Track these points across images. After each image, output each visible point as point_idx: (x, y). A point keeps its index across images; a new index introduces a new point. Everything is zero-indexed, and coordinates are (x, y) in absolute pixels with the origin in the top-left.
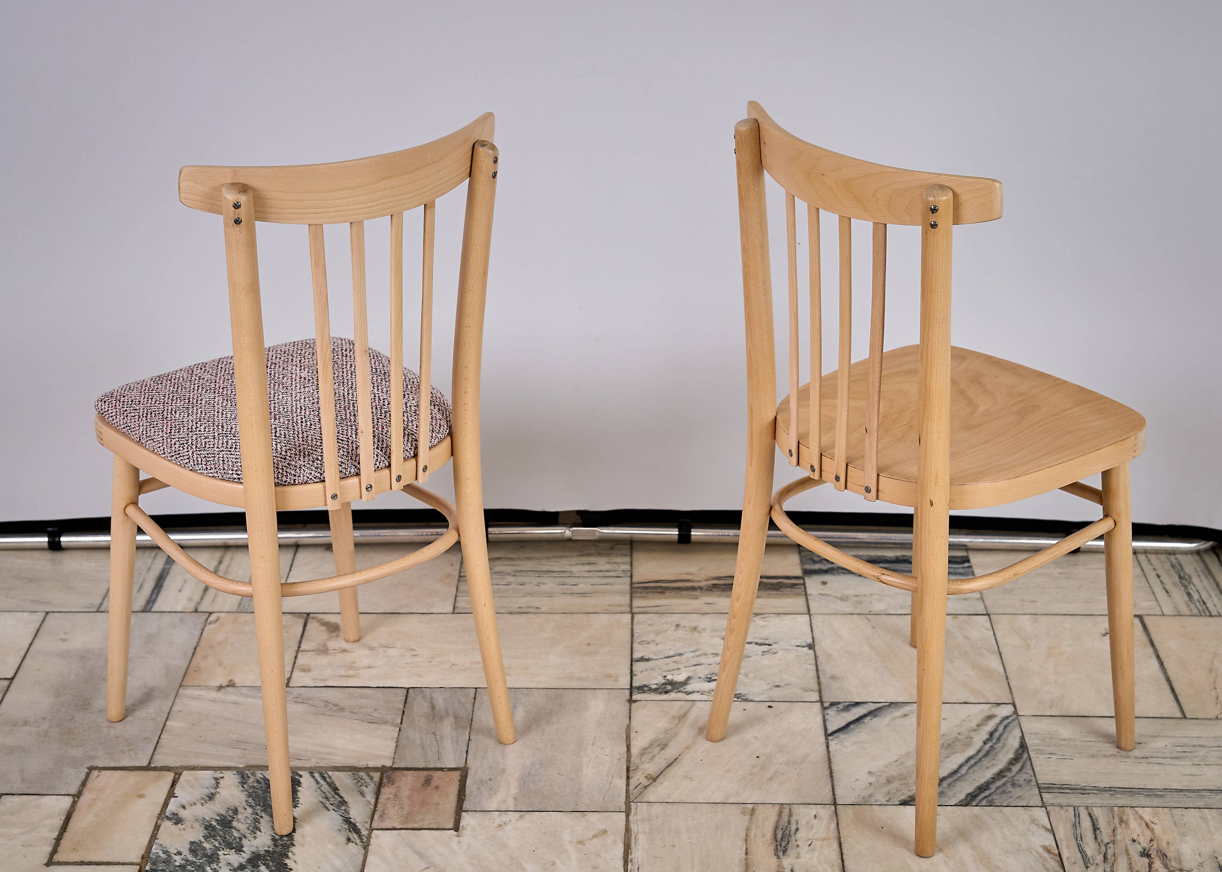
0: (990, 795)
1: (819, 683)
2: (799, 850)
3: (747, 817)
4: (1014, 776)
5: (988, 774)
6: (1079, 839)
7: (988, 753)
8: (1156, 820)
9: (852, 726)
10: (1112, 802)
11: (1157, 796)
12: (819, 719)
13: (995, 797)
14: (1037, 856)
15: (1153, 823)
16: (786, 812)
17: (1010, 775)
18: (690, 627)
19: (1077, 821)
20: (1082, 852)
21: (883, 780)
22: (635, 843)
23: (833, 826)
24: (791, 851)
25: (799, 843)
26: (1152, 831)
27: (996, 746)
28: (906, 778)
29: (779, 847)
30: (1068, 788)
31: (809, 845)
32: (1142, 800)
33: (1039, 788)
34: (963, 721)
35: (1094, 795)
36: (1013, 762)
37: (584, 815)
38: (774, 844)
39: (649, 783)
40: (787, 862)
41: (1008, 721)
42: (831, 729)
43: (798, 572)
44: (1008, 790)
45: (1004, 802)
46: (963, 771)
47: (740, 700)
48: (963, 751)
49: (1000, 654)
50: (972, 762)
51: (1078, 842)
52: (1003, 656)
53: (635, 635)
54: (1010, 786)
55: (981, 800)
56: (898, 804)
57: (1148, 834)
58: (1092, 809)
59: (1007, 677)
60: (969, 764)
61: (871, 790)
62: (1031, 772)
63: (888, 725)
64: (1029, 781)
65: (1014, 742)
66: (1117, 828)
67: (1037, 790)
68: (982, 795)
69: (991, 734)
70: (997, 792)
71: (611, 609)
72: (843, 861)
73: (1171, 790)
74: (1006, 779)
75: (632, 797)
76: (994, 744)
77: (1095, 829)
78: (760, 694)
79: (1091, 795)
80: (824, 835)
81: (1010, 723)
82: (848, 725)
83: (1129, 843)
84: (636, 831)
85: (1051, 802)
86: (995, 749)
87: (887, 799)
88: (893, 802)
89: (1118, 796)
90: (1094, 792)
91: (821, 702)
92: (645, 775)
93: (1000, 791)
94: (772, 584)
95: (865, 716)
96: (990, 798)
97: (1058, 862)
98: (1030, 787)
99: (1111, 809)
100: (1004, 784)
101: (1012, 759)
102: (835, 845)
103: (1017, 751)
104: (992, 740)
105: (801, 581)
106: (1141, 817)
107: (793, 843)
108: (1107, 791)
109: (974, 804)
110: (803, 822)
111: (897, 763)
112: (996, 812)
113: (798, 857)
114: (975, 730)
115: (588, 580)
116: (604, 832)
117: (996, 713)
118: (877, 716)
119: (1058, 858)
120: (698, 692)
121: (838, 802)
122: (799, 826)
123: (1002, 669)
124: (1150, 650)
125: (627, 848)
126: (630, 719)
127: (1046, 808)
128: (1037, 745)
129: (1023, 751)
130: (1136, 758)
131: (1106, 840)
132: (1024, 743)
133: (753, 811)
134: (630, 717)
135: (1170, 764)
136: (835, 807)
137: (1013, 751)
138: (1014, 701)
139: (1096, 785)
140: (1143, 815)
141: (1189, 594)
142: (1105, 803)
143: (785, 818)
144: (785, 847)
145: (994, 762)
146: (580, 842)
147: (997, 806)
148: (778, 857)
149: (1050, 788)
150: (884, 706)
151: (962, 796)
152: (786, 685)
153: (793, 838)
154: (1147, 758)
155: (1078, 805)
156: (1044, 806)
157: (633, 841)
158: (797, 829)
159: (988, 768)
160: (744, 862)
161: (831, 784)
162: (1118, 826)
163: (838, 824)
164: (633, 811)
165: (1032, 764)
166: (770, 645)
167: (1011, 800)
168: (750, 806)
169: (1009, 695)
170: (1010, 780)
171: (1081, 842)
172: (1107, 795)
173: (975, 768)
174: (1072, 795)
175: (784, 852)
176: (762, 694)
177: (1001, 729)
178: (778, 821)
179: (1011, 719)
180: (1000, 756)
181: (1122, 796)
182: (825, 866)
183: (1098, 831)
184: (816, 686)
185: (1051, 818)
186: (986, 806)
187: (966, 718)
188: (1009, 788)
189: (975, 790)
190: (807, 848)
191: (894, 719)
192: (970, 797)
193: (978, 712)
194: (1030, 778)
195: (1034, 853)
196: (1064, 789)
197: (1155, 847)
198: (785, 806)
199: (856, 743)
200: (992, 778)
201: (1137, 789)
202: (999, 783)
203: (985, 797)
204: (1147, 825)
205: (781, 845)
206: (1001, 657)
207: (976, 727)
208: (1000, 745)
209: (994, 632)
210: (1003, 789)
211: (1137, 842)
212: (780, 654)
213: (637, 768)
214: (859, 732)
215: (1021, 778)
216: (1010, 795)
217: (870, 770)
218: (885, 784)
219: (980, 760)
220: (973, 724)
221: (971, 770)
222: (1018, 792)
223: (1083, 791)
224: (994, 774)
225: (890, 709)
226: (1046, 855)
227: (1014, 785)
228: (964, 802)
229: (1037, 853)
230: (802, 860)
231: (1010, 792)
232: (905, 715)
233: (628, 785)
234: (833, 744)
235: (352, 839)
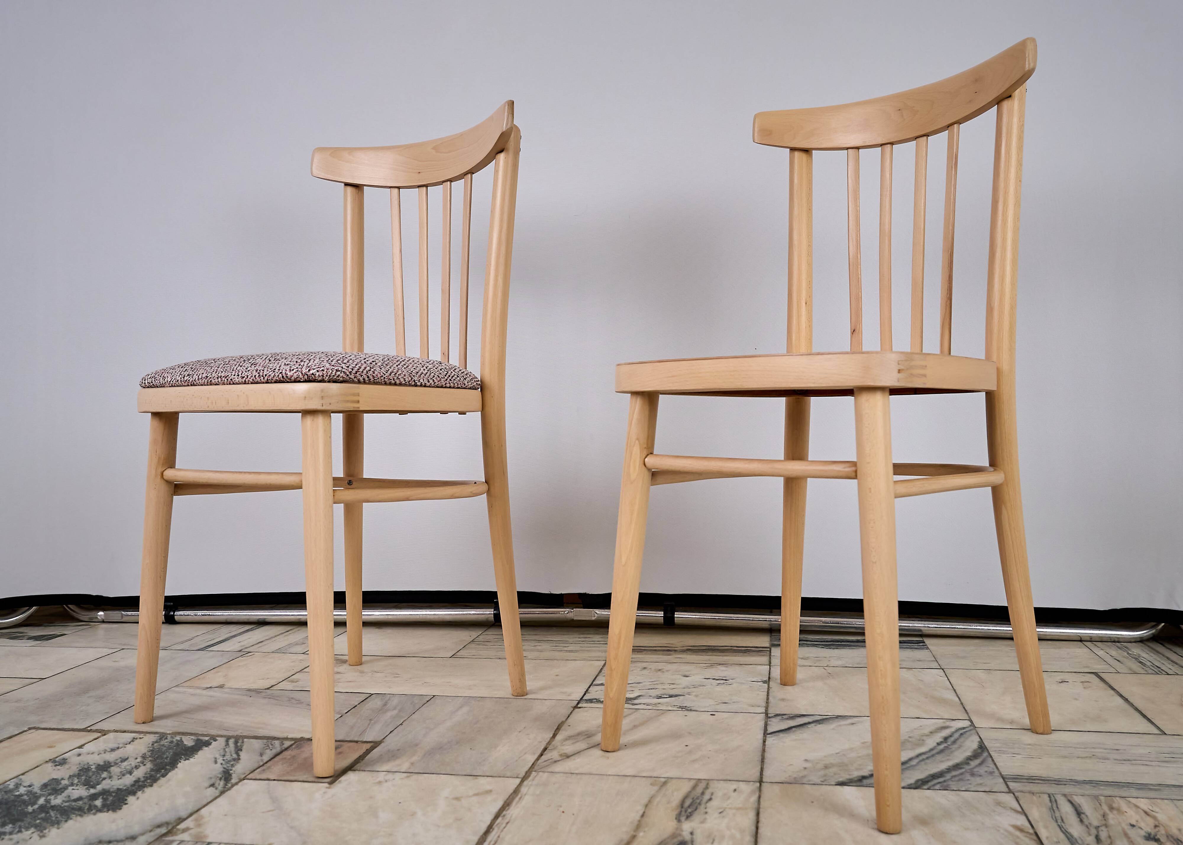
0: (945, 781)
1: (767, 703)
2: (707, 816)
3: (656, 788)
4: (973, 768)
5: (943, 766)
6: (1059, 821)
7: (942, 751)
8: (1157, 810)
9: (794, 729)
10: (1095, 792)
11: (1151, 789)
12: (762, 724)
13: (950, 783)
14: (1006, 833)
15: (1152, 811)
16: (702, 785)
17: (967, 767)
18: (655, 669)
19: (1055, 806)
20: (1066, 833)
21: (820, 766)
22: (518, 802)
23: (754, 798)
24: (697, 817)
25: (708, 810)
26: (1155, 818)
27: (950, 747)
28: (847, 765)
29: (683, 813)
30: (1038, 779)
31: (720, 813)
32: (1134, 792)
33: (1003, 778)
34: (915, 729)
35: (1072, 786)
36: (972, 758)
37: (477, 778)
38: (679, 810)
39: (560, 759)
40: (687, 826)
41: (964, 730)
42: (770, 730)
43: (767, 645)
44: (967, 778)
45: (962, 787)
46: (914, 762)
47: (684, 710)
48: (912, 749)
49: (955, 690)
50: (924, 757)
51: (1059, 824)
52: (956, 691)
53: (603, 671)
54: (969, 776)
55: (934, 785)
56: (834, 784)
57: (1151, 822)
58: (1072, 797)
59: (962, 704)
60: (921, 758)
61: (805, 773)
62: (992, 766)
63: (833, 729)
64: (991, 773)
65: (971, 744)
66: (1108, 814)
67: (1001, 780)
68: (936, 781)
69: (946, 739)
70: (953, 779)
71: (589, 658)
72: (757, 828)
73: (1168, 786)
74: (963, 770)
75: (536, 768)
76: (949, 745)
77: (1079, 813)
78: (705, 707)
79: (1067, 786)
80: (740, 806)
81: (966, 732)
82: (790, 728)
83: (1127, 828)
84: (525, 792)
85: (1019, 789)
86: (950, 749)
87: (822, 780)
88: (828, 782)
89: (1102, 788)
90: (1071, 783)
91: (766, 714)
92: (560, 753)
93: (957, 778)
94: (742, 650)
95: (809, 723)
96: (945, 784)
97: (1035, 840)
98: (993, 777)
99: (1096, 797)
100: (962, 774)
101: (971, 756)
102: (752, 815)
103: (975, 751)
104: (946, 743)
105: (769, 649)
106: (1137, 807)
107: (702, 808)
108: (1087, 783)
109: (925, 787)
110: (719, 794)
111: (838, 755)
112: (952, 795)
113: (703, 822)
114: (927, 735)
115: (579, 645)
116: (490, 791)
117: (952, 725)
118: (822, 723)
119: (1035, 837)
120: (644, 704)
121: (764, 780)
122: (713, 797)
123: (957, 699)
124: (1112, 692)
125: (507, 805)
126: (567, 718)
127: (1014, 794)
128: (999, 748)
129: (983, 751)
130: (1115, 760)
131: (1095, 823)
132: (983, 745)
133: (665, 783)
134: (569, 716)
135: (1159, 766)
136: (760, 784)
137: (971, 750)
138: (969, 717)
139: (1073, 778)
140: (1138, 804)
141: (1140, 662)
142: (1087, 793)
143: (699, 790)
144: (690, 813)
145: (948, 758)
146: (457, 799)
147: (954, 790)
148: (679, 821)
149: (1017, 778)
150: (830, 718)
151: (912, 781)
152: (734, 702)
153: (703, 806)
154: (1129, 760)
155: (1053, 793)
156: (1010, 791)
157: (517, 799)
158: (710, 799)
159: (942, 762)
160: (636, 823)
161: (760, 767)
162: (1108, 811)
163: (759, 797)
164: (531, 778)
165: (993, 760)
166: (726, 680)
167: (970, 786)
168: (663, 780)
169: (966, 715)
170: (968, 771)
171: (1062, 824)
172: (1087, 786)
173: (927, 761)
174: (1045, 785)
175: (688, 817)
176: (708, 707)
177: (956, 735)
178: (690, 792)
179: (967, 729)
180: (956, 753)
181: (1106, 788)
182: (733, 831)
183: (1083, 816)
184: (764, 704)
185: (1021, 802)
186: (940, 790)
187: (918, 727)
188: (968, 776)
189: (927, 777)
190: (716, 815)
191: (840, 725)
192: (920, 782)
193: (931, 724)
194: (993, 770)
195: (1002, 831)
196: (1034, 780)
197: (1163, 832)
198: (703, 781)
199: (796, 740)
200: (947, 769)
201: (1125, 783)
202: (954, 773)
203: (939, 783)
204: (1146, 813)
205: (686, 811)
206: (956, 693)
207: (929, 734)
208: (955, 746)
209: (948, 678)
210: (960, 777)
211: (1137, 827)
212: (735, 685)
213: (555, 748)
214: (801, 733)
215: (982, 770)
216: (969, 782)
217: (807, 759)
218: (822, 769)
219: (933, 756)
220: (926, 731)
221: (923, 763)
222: (978, 780)
223: (1058, 782)
224: (949, 766)
225: (837, 720)
226: (1018, 833)
227: (973, 775)
228: (913, 786)
229: (1006, 831)
230: (707, 825)
231: (968, 780)
232: (853, 724)
233: (538, 759)
234: (770, 740)
235: (216, 785)
